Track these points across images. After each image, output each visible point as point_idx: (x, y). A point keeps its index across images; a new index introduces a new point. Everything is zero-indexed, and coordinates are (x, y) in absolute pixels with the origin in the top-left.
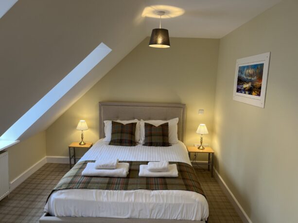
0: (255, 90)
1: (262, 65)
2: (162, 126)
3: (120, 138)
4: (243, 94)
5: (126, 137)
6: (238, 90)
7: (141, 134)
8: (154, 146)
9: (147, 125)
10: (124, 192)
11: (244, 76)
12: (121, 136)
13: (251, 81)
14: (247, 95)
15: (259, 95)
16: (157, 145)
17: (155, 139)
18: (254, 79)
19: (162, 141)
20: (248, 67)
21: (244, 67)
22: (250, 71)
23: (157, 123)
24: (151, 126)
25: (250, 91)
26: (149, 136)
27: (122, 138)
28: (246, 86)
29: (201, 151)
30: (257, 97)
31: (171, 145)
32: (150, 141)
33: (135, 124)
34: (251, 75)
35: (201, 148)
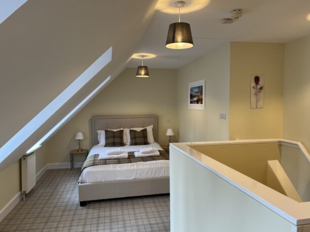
0: (199, 101)
1: (202, 86)
2: (142, 130)
4: (194, 105)
5: (117, 140)
6: (191, 102)
7: (127, 138)
9: (131, 131)
10: (130, 164)
11: (193, 93)
12: (113, 140)
13: (197, 96)
14: (196, 105)
15: (202, 103)
17: (138, 140)
18: (199, 94)
19: (143, 141)
20: (195, 88)
21: (193, 88)
22: (197, 90)
23: (139, 129)
24: (135, 131)
25: (197, 102)
26: (134, 138)
28: (195, 99)
30: (201, 105)
31: (150, 144)
33: (123, 131)
34: (197, 93)
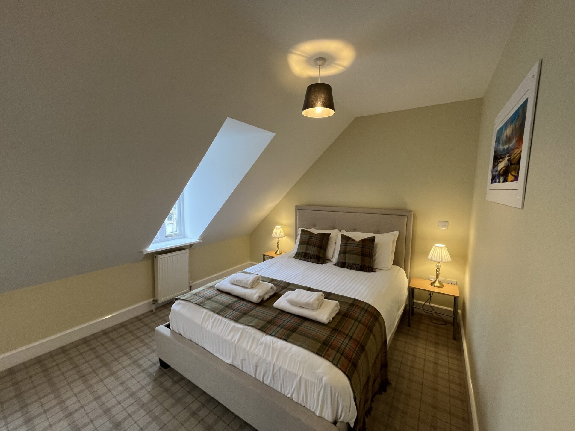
2: (364, 241)
3: (304, 251)
5: (312, 250)
6: (493, 179)
8: (347, 268)
9: (344, 237)
11: (500, 147)
12: (306, 249)
15: (516, 179)
16: (351, 267)
17: (350, 259)
18: (512, 144)
19: (359, 263)
20: (507, 124)
22: (509, 131)
23: (358, 236)
24: (348, 239)
26: (343, 253)
27: (308, 252)
29: (437, 290)
31: (375, 272)
32: (344, 261)
33: (329, 234)
34: (509, 140)
35: (437, 284)
